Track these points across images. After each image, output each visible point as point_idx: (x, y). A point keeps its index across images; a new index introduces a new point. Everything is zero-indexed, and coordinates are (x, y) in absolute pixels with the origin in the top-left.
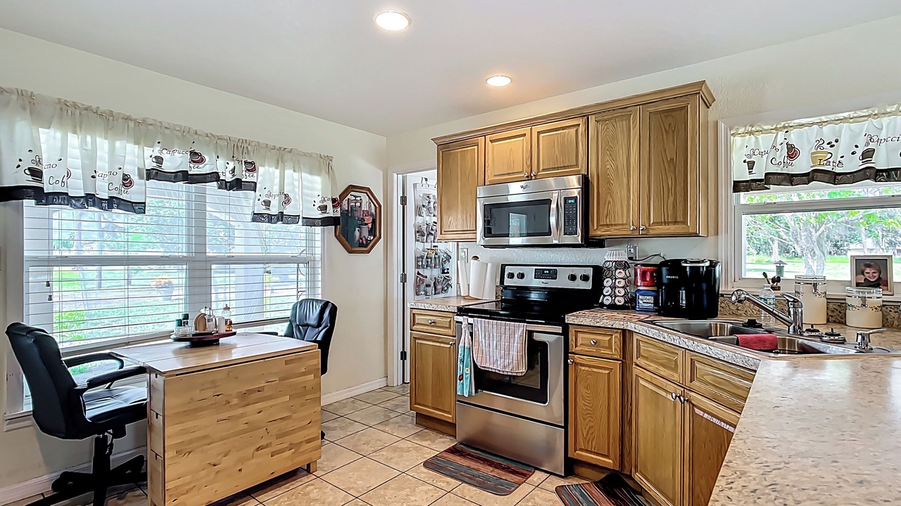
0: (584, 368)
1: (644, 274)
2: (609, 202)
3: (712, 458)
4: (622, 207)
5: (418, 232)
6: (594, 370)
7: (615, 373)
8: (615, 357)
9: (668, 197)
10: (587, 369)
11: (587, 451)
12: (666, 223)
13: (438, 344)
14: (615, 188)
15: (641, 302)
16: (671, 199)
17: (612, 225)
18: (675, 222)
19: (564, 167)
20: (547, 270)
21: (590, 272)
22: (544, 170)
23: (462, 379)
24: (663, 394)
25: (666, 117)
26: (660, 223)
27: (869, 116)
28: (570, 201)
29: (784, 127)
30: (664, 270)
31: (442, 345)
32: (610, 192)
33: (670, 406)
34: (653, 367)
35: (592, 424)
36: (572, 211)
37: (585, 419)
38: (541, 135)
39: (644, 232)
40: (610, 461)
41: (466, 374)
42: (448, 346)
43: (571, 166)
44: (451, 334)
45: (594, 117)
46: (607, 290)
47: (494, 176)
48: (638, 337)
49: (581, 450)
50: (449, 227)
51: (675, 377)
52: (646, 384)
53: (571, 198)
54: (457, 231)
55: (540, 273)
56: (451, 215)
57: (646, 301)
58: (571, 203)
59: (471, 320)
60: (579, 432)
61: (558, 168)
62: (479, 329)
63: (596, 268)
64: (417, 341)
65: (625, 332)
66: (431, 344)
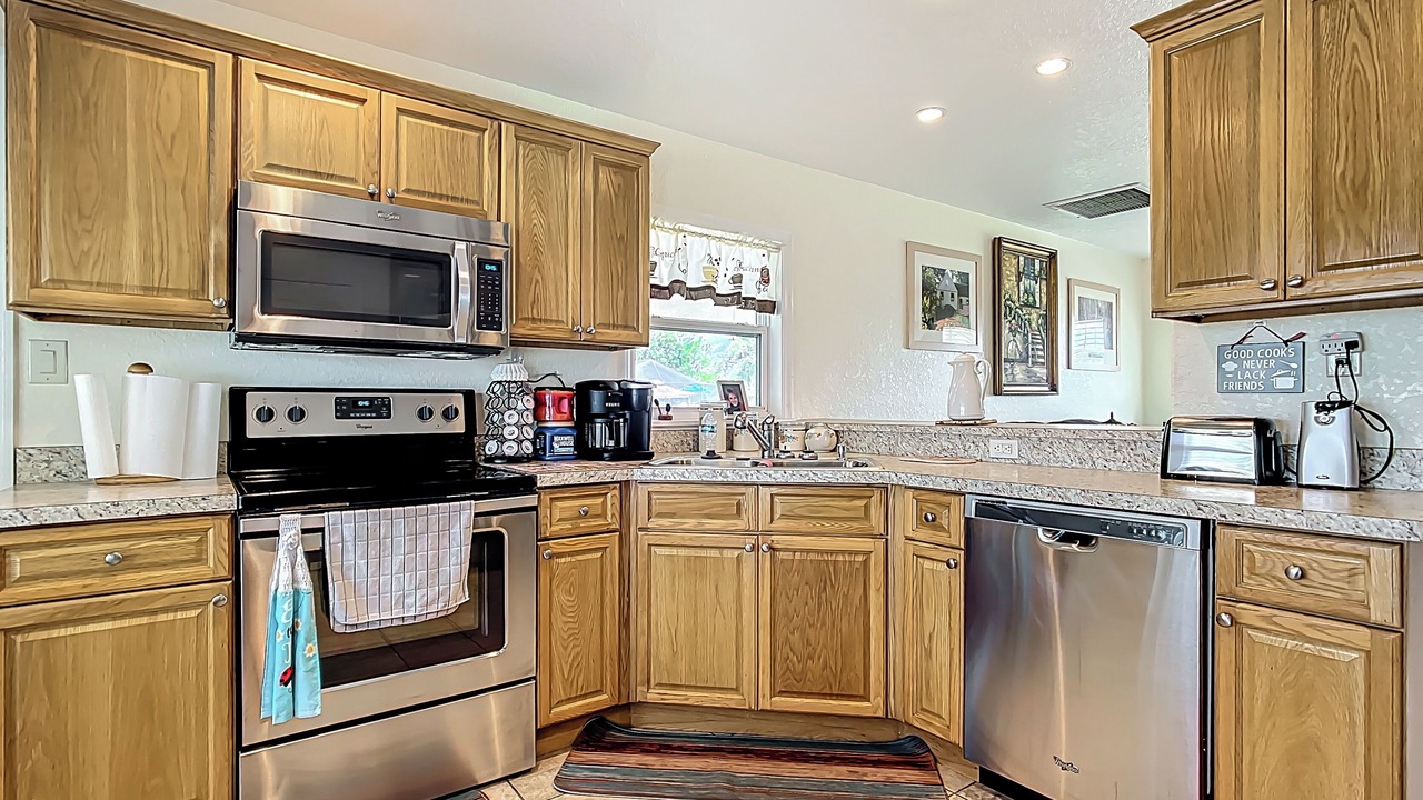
0: (563, 560)
1: (558, 401)
2: (537, 282)
3: (810, 601)
4: (556, 293)
6: (580, 558)
7: (612, 553)
8: (613, 526)
9: (618, 290)
10: (569, 559)
11: (569, 700)
12: (614, 326)
13: (144, 620)
14: (547, 260)
15: (555, 445)
16: (622, 293)
17: (541, 320)
18: (626, 327)
19: (454, 198)
20: (364, 399)
21: (458, 402)
22: (408, 191)
23: (292, 678)
24: (714, 553)
25: (615, 173)
26: (607, 326)
27: (736, 241)
28: (488, 267)
29: (682, 231)
30: (596, 396)
31: (161, 618)
32: (538, 267)
33: (730, 568)
34: (691, 523)
35: (578, 649)
36: (493, 285)
37: (565, 648)
38: (404, 119)
39: (589, 337)
40: (605, 696)
41: (310, 659)
42: (194, 613)
43: (467, 201)
44: (210, 576)
45: (512, 127)
46: (511, 431)
47: (269, 166)
48: (652, 488)
49: (560, 703)
50: (77, 268)
51: (741, 524)
52: (674, 551)
53: (492, 262)
54: (117, 287)
55: (348, 406)
56: (90, 232)
57: (564, 444)
58: (491, 270)
59: (313, 521)
60: (557, 673)
61: (441, 197)
62: (348, 535)
63: (469, 396)
64: (19, 639)
65: (625, 485)
66: (108, 625)
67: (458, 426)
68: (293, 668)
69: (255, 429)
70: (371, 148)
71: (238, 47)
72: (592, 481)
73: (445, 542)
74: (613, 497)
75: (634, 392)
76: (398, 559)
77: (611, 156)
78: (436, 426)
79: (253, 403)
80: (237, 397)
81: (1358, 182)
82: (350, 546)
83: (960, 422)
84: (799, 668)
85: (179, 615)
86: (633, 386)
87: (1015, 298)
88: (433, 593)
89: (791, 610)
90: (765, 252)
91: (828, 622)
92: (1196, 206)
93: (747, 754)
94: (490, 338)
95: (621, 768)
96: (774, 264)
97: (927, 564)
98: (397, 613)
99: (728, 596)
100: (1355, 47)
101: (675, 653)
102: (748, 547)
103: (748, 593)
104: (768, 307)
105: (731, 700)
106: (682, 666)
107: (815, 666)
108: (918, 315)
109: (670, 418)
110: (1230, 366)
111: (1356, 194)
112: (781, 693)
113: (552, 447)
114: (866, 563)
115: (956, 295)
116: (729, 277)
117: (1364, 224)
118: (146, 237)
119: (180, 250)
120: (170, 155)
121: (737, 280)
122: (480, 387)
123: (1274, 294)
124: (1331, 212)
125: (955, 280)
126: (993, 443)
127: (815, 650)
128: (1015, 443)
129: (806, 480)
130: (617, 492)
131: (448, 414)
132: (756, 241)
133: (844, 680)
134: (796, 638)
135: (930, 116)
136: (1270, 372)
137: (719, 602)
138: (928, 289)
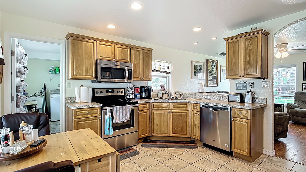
0: (141, 114)
1: (137, 90)
2: (136, 72)
3: (178, 120)
4: (138, 73)
5: (19, 72)
6: (144, 114)
7: (148, 113)
8: (148, 109)
12: (146, 78)
13: (91, 121)
14: (137, 68)
15: (137, 97)
16: (148, 73)
17: (136, 77)
18: (148, 78)
19: (124, 60)
20: (110, 90)
21: (123, 90)
22: (118, 59)
23: (109, 129)
24: (163, 113)
25: (146, 54)
27: (163, 62)
28: (130, 70)
29: (155, 61)
30: (143, 89)
31: (93, 121)
32: (136, 69)
33: (166, 115)
34: (160, 108)
35: (143, 127)
36: (130, 73)
37: (142, 127)
38: (118, 48)
39: (143, 80)
40: (147, 134)
41: (111, 127)
42: (96, 120)
43: (126, 60)
44: (98, 115)
45: (132, 48)
46: (131, 95)
47: (100, 57)
48: (154, 103)
49: (141, 135)
50: (78, 73)
51: (167, 109)
52: (157, 113)
53: (130, 69)
54: (82, 75)
55: (108, 91)
56: (79, 68)
57: (138, 96)
58: (130, 71)
59: (111, 108)
60: (141, 131)
61: (123, 59)
62: (116, 110)
63: (124, 89)
64: (78, 123)
65: (150, 103)
66: (87, 122)
67: (123, 94)
68: (109, 128)
69: (96, 95)
70: (113, 53)
71: (96, 40)
72: (145, 102)
73: (127, 111)
74: (148, 104)
75: (149, 88)
76: (122, 113)
77: (146, 52)
78: (120, 94)
79: (95, 91)
80: (93, 90)
81: (250, 63)
82: (116, 111)
83: (200, 93)
84: (176, 130)
85: (95, 121)
86: (149, 87)
87: (211, 69)
88: (126, 118)
89: (175, 121)
90: (168, 64)
91: (180, 123)
92: (232, 64)
93: (169, 143)
94: (129, 81)
95: (150, 144)
96: (169, 65)
97: (195, 114)
98: (122, 121)
99: (165, 119)
100: (249, 46)
101: (157, 128)
102: (168, 112)
103: (168, 119)
104: (168, 73)
105: (166, 135)
106: (159, 130)
107: (178, 130)
108: (194, 73)
109: (153, 92)
110: (238, 86)
111: (250, 65)
112: (173, 134)
113: (136, 97)
114: (186, 114)
115: (200, 69)
116: (162, 68)
117: (251, 69)
118: (86, 68)
119: (90, 69)
120: (88, 56)
121: (164, 69)
122: (126, 88)
123: (241, 77)
124: (247, 67)
125: (200, 67)
126: (205, 96)
127: (178, 127)
128: (208, 96)
129: (177, 102)
130: (149, 104)
131: (122, 92)
132: (167, 62)
133: (183, 132)
134: (176, 125)
135: (195, 43)
136: (243, 87)
137: (164, 120)
138: (195, 68)
